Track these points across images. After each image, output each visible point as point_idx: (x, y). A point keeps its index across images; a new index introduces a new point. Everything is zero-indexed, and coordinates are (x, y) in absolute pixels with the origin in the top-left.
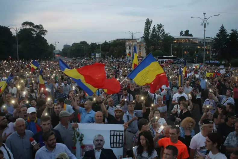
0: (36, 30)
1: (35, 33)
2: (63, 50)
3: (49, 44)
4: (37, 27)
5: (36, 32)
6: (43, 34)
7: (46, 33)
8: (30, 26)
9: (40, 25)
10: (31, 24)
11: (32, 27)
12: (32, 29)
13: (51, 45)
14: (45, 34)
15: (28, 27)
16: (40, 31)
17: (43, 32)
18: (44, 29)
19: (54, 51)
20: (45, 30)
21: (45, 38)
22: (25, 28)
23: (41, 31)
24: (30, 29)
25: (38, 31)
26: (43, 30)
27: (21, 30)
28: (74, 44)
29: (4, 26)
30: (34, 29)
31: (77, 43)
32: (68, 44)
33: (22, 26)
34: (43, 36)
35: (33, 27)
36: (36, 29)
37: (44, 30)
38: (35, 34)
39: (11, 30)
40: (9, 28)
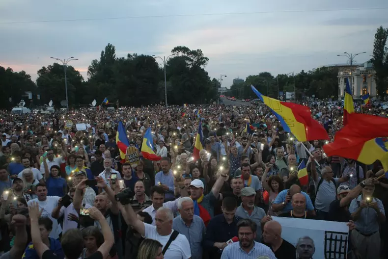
0: (192, 58)
1: (190, 63)
2: (232, 87)
3: (211, 79)
4: (194, 53)
5: (192, 61)
6: (203, 63)
7: (207, 62)
8: (184, 52)
9: (198, 50)
10: (185, 49)
11: (186, 55)
12: (186, 57)
13: (214, 80)
14: (205, 63)
15: (181, 54)
16: (198, 60)
17: (202, 60)
18: (204, 56)
19: (219, 89)
20: (206, 58)
21: (206, 70)
22: (175, 56)
23: (200, 60)
24: (183, 57)
25: (195, 60)
26: (202, 58)
27: (170, 59)
28: (250, 77)
29: (147, 55)
30: (189, 56)
31: (254, 76)
32: (240, 78)
33: (172, 53)
34: (202, 66)
35: (188, 54)
36: (192, 56)
37: (204, 58)
38: (190, 65)
39: (157, 61)
40: (154, 57)
